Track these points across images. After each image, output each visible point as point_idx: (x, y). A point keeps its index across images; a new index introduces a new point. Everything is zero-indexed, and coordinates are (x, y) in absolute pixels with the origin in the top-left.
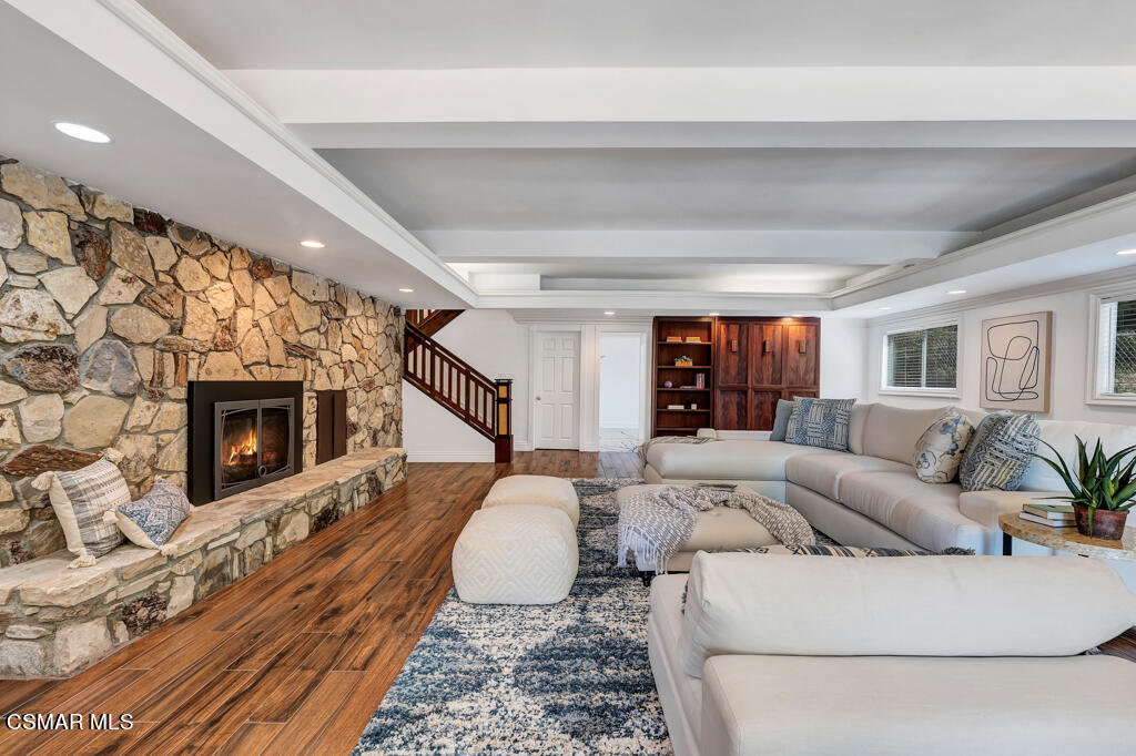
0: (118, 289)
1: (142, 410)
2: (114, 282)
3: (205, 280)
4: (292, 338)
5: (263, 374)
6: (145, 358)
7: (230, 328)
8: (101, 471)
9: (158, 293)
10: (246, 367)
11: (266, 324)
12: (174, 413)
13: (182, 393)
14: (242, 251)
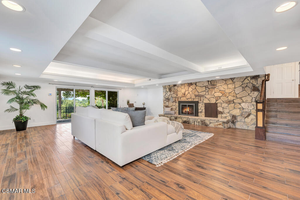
0: (172, 93)
1: (174, 104)
2: (172, 92)
3: (181, 89)
4: (197, 93)
5: (190, 100)
6: (174, 98)
7: (185, 94)
8: (170, 108)
9: (176, 92)
10: (187, 99)
11: (191, 93)
12: (177, 104)
13: (178, 102)
14: (186, 83)
